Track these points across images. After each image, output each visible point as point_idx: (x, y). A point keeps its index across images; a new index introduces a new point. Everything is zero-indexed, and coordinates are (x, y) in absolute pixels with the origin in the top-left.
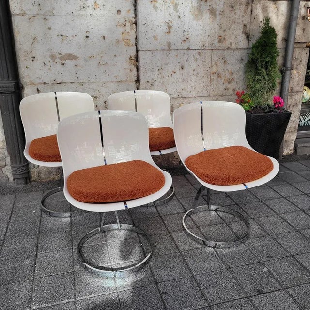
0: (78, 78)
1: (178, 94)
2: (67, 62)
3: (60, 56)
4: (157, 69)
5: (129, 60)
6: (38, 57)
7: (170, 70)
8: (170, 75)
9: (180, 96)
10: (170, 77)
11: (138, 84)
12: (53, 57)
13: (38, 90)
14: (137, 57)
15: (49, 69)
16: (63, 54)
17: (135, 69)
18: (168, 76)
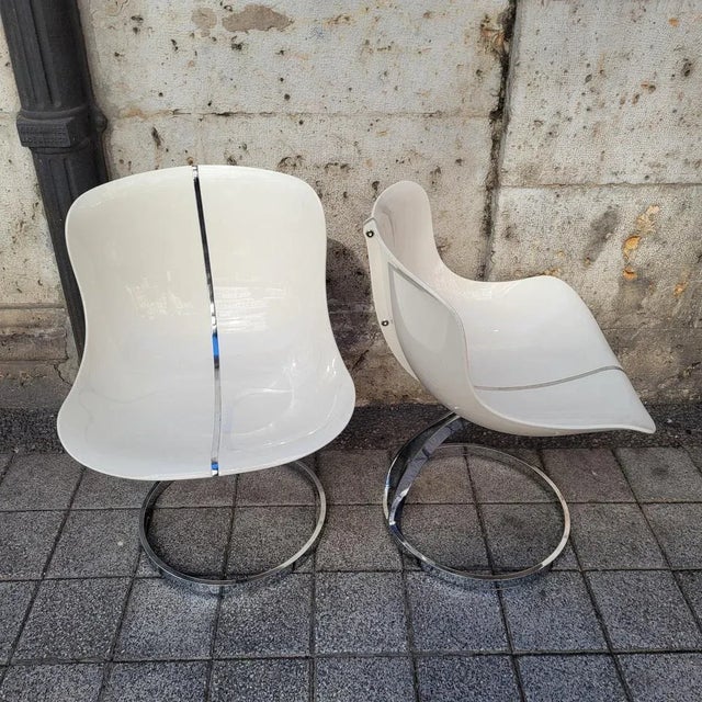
0: (287, 97)
1: (648, 170)
2: (253, 38)
3: (228, 15)
4: (584, 72)
5: (476, 35)
6: (151, 18)
7: (635, 78)
8: (631, 97)
9: (652, 179)
10: (628, 104)
11: (498, 125)
12: (202, 17)
13: (155, 134)
14: (510, 22)
15: (191, 64)
16: (238, 7)
17: (498, 68)
18: (622, 102)
